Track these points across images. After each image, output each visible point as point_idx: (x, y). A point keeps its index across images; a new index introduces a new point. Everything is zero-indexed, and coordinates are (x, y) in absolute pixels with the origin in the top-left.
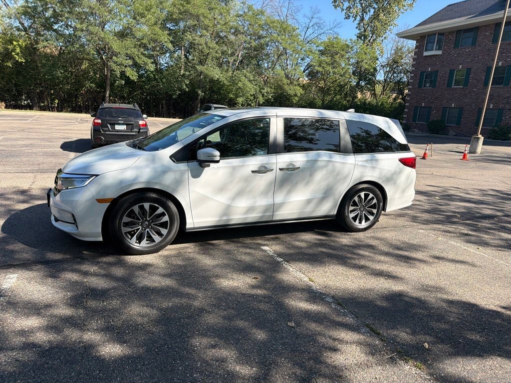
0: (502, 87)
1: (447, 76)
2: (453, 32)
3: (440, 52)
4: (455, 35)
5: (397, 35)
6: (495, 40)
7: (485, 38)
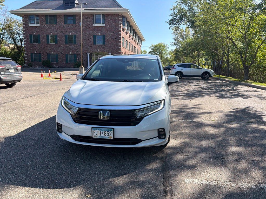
0: (73, 45)
1: (46, 38)
2: (44, 15)
3: (38, 25)
4: (45, 17)
5: (10, 11)
6: (65, 23)
7: (60, 21)
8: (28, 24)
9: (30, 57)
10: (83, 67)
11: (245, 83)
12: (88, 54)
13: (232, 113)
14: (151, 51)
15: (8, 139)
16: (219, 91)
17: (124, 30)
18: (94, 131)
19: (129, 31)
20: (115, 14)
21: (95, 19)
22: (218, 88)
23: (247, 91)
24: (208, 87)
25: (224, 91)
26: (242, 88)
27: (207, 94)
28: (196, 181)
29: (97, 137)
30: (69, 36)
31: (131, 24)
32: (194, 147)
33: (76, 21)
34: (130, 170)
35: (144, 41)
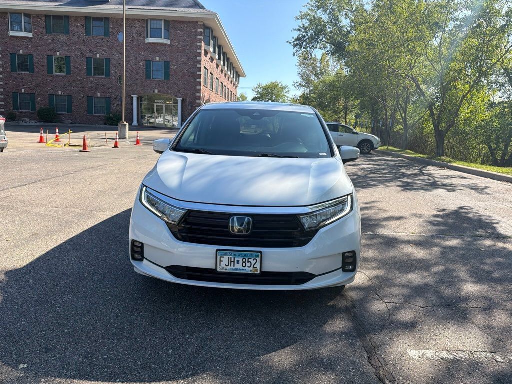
0: (103, 78)
1: (46, 62)
2: (41, 16)
3: (30, 35)
4: (44, 20)
6: (88, 33)
7: (78, 29)
8: (7, 32)
9: (11, 100)
10: (125, 123)
11: (439, 162)
12: (135, 97)
13: (439, 220)
14: (257, 96)
15: (12, 274)
16: (398, 176)
17: (208, 54)
18: (221, 257)
19: (217, 57)
20: (190, 22)
21: (151, 29)
22: (394, 171)
23: (449, 177)
24: (375, 169)
25: (408, 176)
26: (437, 172)
27: (380, 182)
28: (430, 354)
29: (226, 270)
30: (96, 60)
31: (220, 43)
32: (399, 286)
33: (111, 31)
34: (295, 335)
35: (244, 76)
